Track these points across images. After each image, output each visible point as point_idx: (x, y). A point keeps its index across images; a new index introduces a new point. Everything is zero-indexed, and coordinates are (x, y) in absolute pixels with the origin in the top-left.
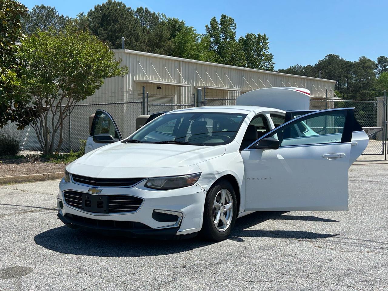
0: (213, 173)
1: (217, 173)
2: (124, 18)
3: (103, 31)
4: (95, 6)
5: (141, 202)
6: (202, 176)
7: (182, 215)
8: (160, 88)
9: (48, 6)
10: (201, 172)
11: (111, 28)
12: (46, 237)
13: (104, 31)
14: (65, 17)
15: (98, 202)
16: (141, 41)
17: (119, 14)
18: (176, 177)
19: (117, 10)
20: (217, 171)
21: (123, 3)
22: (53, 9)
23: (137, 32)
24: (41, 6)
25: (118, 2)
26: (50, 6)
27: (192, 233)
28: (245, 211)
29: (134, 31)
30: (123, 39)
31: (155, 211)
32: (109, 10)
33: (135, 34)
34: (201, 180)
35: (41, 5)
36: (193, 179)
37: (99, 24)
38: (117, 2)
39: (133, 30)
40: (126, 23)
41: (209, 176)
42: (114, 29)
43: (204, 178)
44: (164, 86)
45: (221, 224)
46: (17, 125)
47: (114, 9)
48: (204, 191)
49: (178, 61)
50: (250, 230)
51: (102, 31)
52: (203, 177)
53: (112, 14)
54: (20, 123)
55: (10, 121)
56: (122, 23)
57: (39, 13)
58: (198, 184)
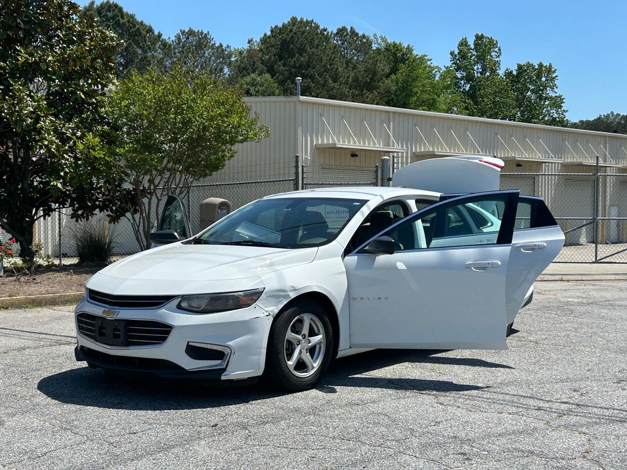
0: (285, 289)
1: (292, 289)
2: (315, 45)
3: (282, 67)
4: (272, 27)
5: (170, 331)
6: (266, 293)
7: (230, 352)
8: (357, 156)
9: (199, 31)
10: (265, 288)
11: (294, 61)
12: (58, 380)
13: (284, 67)
14: (224, 46)
15: (115, 330)
16: (342, 81)
17: (307, 39)
18: (222, 295)
19: (304, 32)
20: (293, 287)
21: (314, 22)
22: (206, 34)
23: (336, 67)
24: (188, 31)
25: (307, 20)
26: (202, 31)
27: (249, 378)
28: (350, 348)
29: (331, 65)
30: (299, 80)
31: (190, 344)
32: (292, 33)
33: (332, 69)
34: (265, 300)
35: (189, 29)
36: (251, 297)
37: (276, 56)
38: (305, 20)
39: (328, 63)
40: (318, 52)
41: (276, 295)
42: (299, 62)
43: (269, 296)
44: (363, 153)
45: (301, 366)
46: (108, 216)
47: (300, 31)
48: (267, 316)
49: (386, 112)
50: (363, 376)
51: (280, 66)
52: (267, 295)
53: (296, 39)
54: (112, 213)
55: (97, 211)
56: (312, 52)
57: (185, 41)
58: (259, 304)
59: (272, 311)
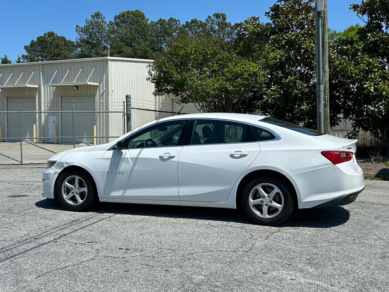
1: (66, 163)
6: (57, 163)
34: (56, 166)
41: (60, 164)
48: (55, 173)
58: (53, 168)
59: (57, 171)
